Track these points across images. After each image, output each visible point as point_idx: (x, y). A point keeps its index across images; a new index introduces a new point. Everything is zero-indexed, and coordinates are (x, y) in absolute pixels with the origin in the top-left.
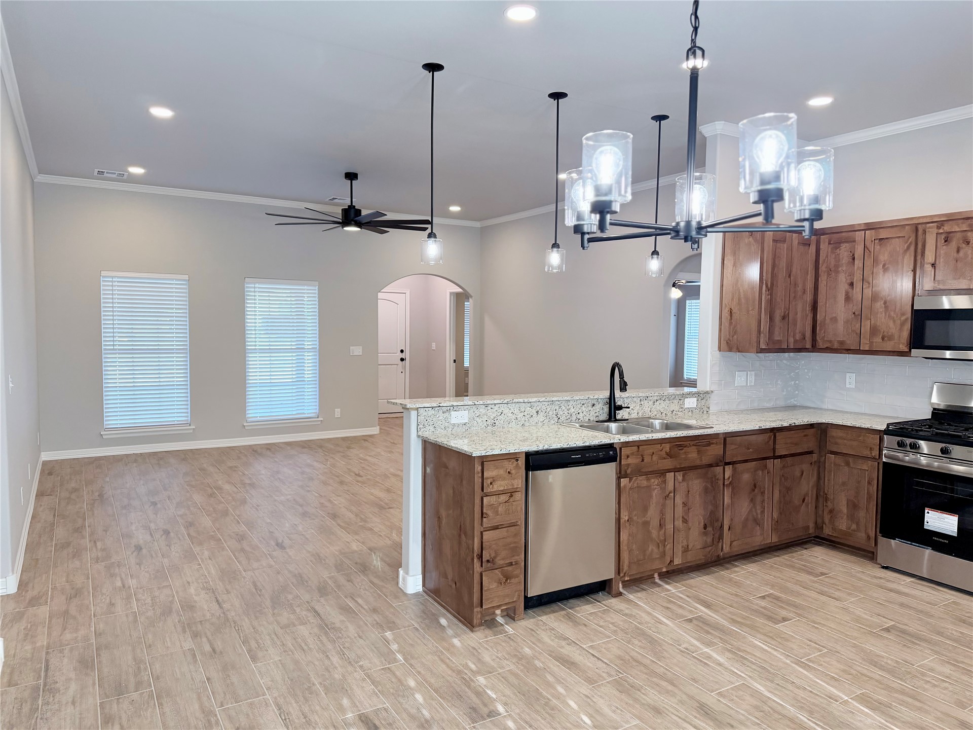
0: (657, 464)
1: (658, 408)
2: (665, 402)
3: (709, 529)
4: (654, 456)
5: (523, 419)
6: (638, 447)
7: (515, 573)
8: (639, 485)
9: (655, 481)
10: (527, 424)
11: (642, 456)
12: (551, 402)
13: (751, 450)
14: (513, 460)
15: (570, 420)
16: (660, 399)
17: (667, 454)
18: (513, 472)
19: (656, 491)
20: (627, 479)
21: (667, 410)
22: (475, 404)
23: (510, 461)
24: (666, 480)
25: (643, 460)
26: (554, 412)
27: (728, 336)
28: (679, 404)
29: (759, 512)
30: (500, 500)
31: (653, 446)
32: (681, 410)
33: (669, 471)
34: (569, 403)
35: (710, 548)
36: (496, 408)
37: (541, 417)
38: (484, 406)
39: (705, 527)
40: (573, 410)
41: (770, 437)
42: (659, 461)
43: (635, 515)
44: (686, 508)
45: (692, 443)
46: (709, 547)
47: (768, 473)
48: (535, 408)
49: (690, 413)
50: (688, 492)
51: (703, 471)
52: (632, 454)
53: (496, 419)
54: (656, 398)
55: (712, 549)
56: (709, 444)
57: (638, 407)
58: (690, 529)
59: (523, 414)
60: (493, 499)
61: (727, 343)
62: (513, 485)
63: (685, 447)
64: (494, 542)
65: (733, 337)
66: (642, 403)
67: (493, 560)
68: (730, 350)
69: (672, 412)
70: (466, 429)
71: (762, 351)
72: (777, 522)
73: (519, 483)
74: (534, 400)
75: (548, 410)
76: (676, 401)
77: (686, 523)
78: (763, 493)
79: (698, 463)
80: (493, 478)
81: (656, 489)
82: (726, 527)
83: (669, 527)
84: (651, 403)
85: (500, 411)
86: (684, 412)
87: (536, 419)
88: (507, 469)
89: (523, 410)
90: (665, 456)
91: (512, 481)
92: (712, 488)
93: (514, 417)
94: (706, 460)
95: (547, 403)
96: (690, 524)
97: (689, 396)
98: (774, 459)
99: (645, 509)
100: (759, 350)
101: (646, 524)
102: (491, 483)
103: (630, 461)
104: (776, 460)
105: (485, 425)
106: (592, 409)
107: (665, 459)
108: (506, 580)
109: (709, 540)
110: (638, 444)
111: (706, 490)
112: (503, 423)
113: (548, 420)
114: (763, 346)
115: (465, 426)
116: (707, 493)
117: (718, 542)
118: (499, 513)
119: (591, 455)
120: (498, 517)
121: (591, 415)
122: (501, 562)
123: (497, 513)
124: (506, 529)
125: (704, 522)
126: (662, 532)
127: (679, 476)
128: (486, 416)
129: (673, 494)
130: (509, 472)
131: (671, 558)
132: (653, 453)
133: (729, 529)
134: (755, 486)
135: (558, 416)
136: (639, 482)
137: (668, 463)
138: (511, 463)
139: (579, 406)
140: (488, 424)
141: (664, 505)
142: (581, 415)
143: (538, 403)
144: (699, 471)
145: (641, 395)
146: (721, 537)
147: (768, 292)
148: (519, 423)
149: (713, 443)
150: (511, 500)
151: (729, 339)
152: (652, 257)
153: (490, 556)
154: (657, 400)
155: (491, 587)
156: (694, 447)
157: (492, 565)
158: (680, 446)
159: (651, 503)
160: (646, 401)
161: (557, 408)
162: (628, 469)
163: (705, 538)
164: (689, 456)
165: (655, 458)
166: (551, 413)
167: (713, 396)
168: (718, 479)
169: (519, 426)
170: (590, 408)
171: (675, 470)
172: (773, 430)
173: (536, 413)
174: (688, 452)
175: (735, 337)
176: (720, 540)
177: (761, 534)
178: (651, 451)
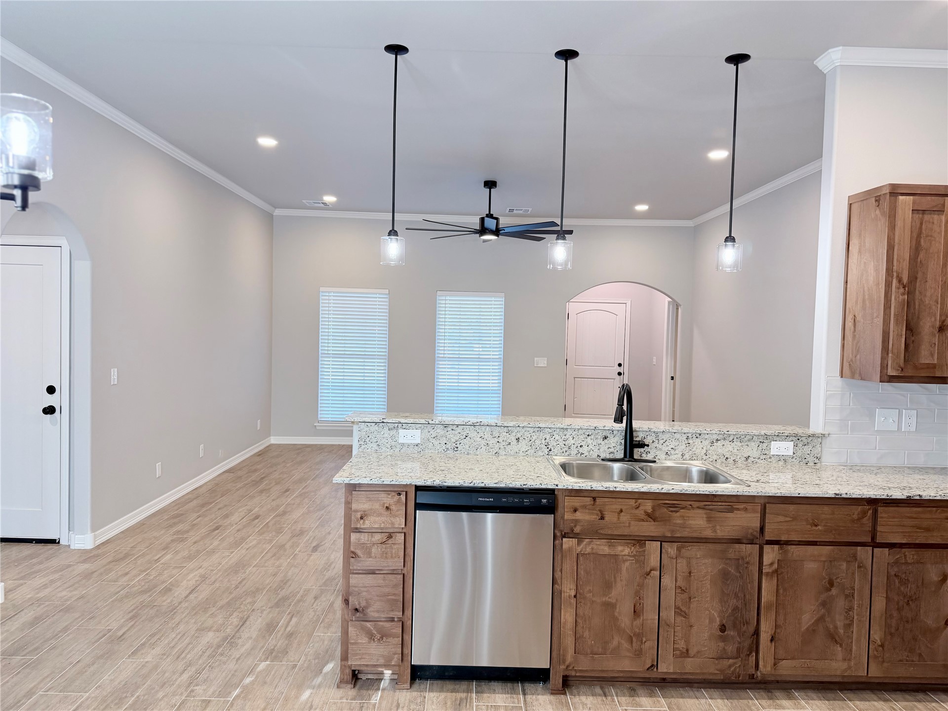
0: (629, 526)
1: (720, 451)
2: (733, 444)
3: (730, 633)
4: (622, 514)
5: (497, 446)
6: (594, 499)
7: (394, 631)
8: (594, 551)
9: (624, 550)
10: (502, 452)
11: (601, 511)
12: (538, 429)
13: (820, 528)
14: (393, 494)
15: (567, 453)
16: (724, 439)
17: (648, 515)
18: (393, 507)
19: (627, 564)
20: (575, 541)
21: (737, 455)
22: (429, 423)
23: (389, 494)
24: (644, 551)
25: (602, 518)
26: (543, 441)
27: (851, 356)
28: (760, 448)
29: (840, 624)
30: (373, 539)
31: (620, 500)
32: (763, 457)
33: (653, 539)
34: (565, 432)
35: (731, 661)
36: (459, 429)
37: (523, 445)
38: (442, 427)
39: (723, 628)
40: (573, 442)
41: (864, 513)
42: (632, 523)
43: (590, 591)
44: (685, 596)
45: (696, 504)
46: (729, 658)
47: (859, 567)
48: (514, 434)
49: (781, 463)
50: (690, 573)
51: (719, 547)
52: (584, 507)
53: (458, 443)
54: (715, 437)
55: (735, 663)
56: (731, 510)
57: (684, 447)
58: (691, 626)
59: (497, 440)
60: (364, 538)
61: (850, 365)
62: (393, 524)
63: (683, 508)
64: (365, 589)
65: (856, 357)
66: (690, 441)
67: (363, 610)
68: (853, 377)
69: (747, 458)
70: (419, 450)
71: (892, 379)
72: (882, 646)
73: (400, 522)
74: (511, 424)
75: (534, 438)
76: (753, 445)
77: (685, 617)
78: (850, 597)
79: (708, 533)
80: (364, 511)
81: (627, 560)
82: (764, 637)
83: (650, 616)
84: (707, 443)
85: (465, 434)
86: (770, 460)
87: (515, 447)
88: (384, 503)
89: (497, 435)
90: (643, 517)
91: (392, 519)
92: (738, 574)
93: (483, 442)
94: (723, 532)
95: (531, 430)
96: (693, 620)
97: (778, 438)
98: (874, 547)
99: (608, 586)
100: (886, 378)
101: (609, 607)
102: (362, 518)
103: (578, 515)
104: (876, 550)
105: (444, 448)
106: (603, 443)
107: (643, 520)
108: (382, 638)
109: (731, 649)
110: (594, 495)
111: (725, 575)
112: (468, 448)
113: (533, 451)
114: (891, 372)
115: (417, 447)
116: (727, 580)
117: (749, 655)
118: (373, 555)
119: (511, 499)
120: (370, 559)
121: (601, 450)
122: (376, 615)
123: (369, 554)
124: (382, 576)
125: (721, 621)
126: (638, 622)
127: (671, 550)
128: (445, 438)
129: (658, 573)
130: (387, 508)
131: (653, 661)
132: (621, 511)
133: (771, 641)
134: (831, 584)
135: (550, 447)
136: (595, 547)
137: (649, 528)
138: (390, 496)
139: (582, 437)
140: (447, 447)
141: (641, 586)
142: (585, 450)
143: (518, 428)
144: (710, 546)
145: (686, 430)
146: (755, 647)
147: (902, 290)
148: (491, 450)
149: (738, 509)
150: (390, 541)
151: (852, 360)
152: (726, 245)
153: (359, 604)
154: (717, 440)
155: (360, 641)
156: (700, 511)
157: (361, 615)
158: (673, 506)
159: (618, 579)
160: (698, 440)
161: (548, 437)
162: (575, 526)
163: (721, 644)
164: (690, 522)
165: (624, 517)
166: (538, 442)
167: (827, 442)
168: (748, 563)
169: (491, 453)
170: (600, 441)
171: (662, 540)
172: (873, 502)
173: (515, 441)
174: (688, 517)
175: (858, 357)
176: (751, 653)
177: (844, 660)
178: (619, 507)
